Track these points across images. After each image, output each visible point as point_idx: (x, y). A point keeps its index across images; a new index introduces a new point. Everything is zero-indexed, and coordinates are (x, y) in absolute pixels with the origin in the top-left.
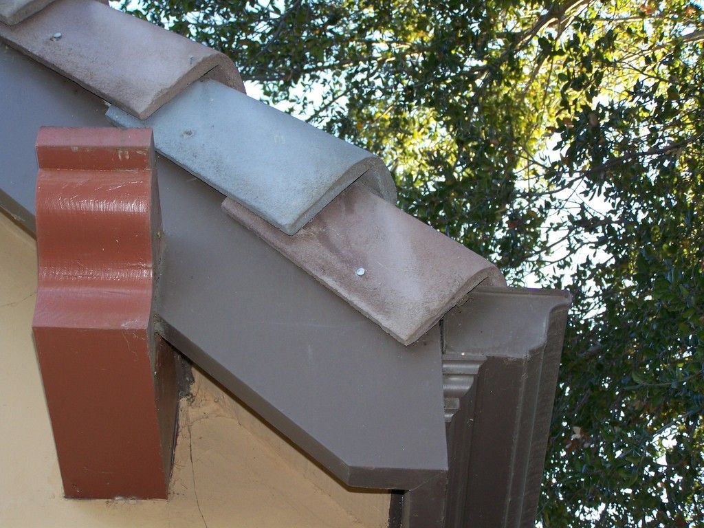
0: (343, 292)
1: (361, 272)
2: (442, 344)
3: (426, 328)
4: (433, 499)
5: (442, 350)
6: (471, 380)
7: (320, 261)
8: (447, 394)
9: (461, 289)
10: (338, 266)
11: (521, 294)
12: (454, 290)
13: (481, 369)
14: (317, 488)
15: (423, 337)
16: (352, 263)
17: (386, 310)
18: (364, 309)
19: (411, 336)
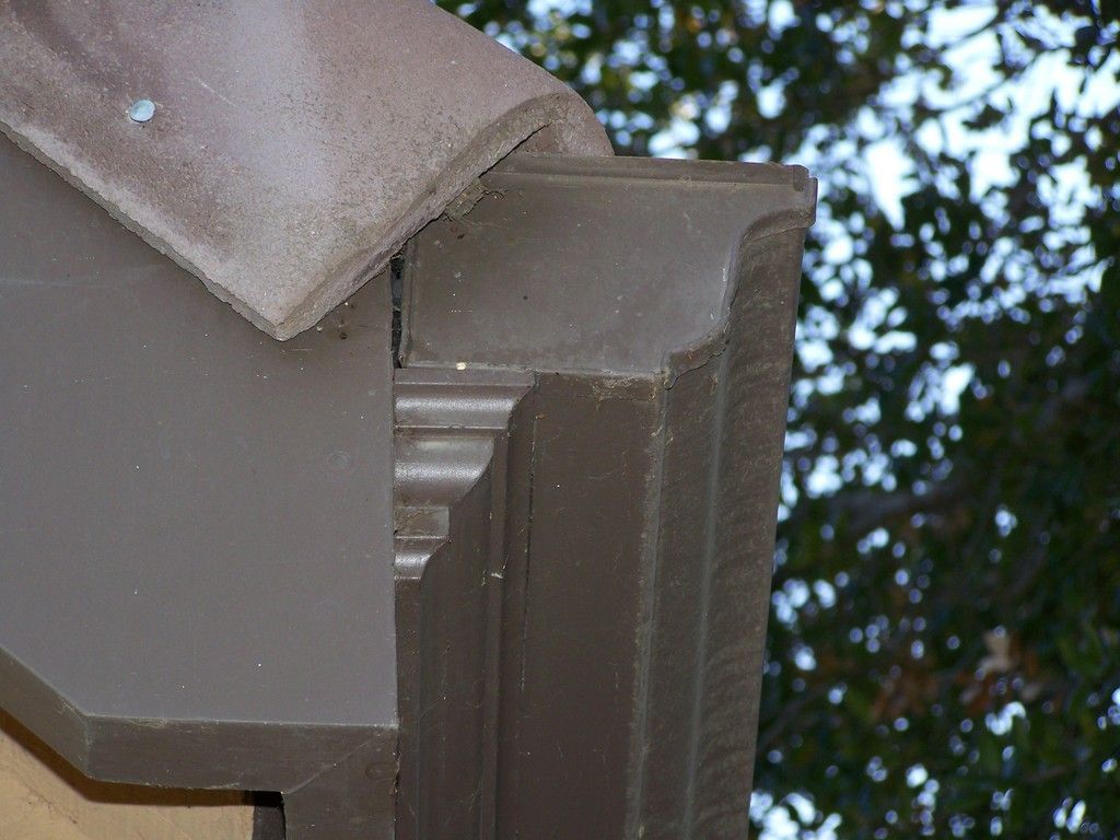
0: (87, 175)
1: (144, 111)
2: (396, 335)
3: (344, 286)
4: (357, 820)
5: (396, 355)
6: (488, 447)
7: (17, 80)
8: (408, 494)
9: (457, 162)
10: (76, 91)
11: (655, 177)
12: (433, 166)
13: (516, 414)
14: (34, 799)
15: (337, 313)
16: (117, 84)
17: (219, 228)
18: (149, 226)
19: (295, 313)
